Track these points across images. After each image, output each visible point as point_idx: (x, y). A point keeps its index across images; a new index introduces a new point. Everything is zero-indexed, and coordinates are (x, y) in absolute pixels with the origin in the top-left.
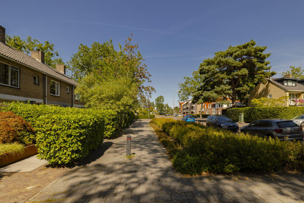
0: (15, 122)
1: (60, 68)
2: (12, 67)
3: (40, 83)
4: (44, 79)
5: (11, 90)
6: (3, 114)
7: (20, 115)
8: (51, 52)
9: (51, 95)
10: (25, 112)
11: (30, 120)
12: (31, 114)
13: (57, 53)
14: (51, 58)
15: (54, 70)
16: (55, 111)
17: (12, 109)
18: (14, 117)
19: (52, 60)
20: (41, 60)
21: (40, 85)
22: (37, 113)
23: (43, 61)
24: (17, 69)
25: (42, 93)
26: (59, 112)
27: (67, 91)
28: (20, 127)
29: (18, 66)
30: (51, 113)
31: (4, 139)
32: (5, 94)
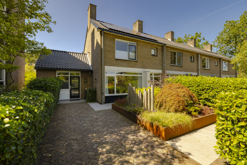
0: (183, 92)
1: (207, 48)
2: (178, 53)
3: (195, 61)
4: (198, 57)
5: (177, 68)
6: (175, 85)
7: (184, 85)
8: (200, 39)
9: (202, 69)
10: (187, 83)
11: (191, 89)
12: (191, 84)
13: (204, 38)
14: (199, 43)
15: (203, 49)
16: (213, 82)
17: (179, 80)
18: (182, 88)
19: (200, 45)
20: (194, 45)
21: (195, 62)
22: (196, 83)
23: (195, 46)
24: (181, 53)
25: (196, 68)
26: (218, 83)
27: (216, 64)
28: (187, 97)
29: (181, 51)
30: (209, 83)
31: (176, 107)
32: (175, 71)
